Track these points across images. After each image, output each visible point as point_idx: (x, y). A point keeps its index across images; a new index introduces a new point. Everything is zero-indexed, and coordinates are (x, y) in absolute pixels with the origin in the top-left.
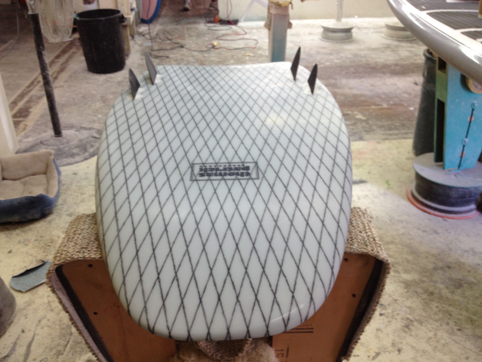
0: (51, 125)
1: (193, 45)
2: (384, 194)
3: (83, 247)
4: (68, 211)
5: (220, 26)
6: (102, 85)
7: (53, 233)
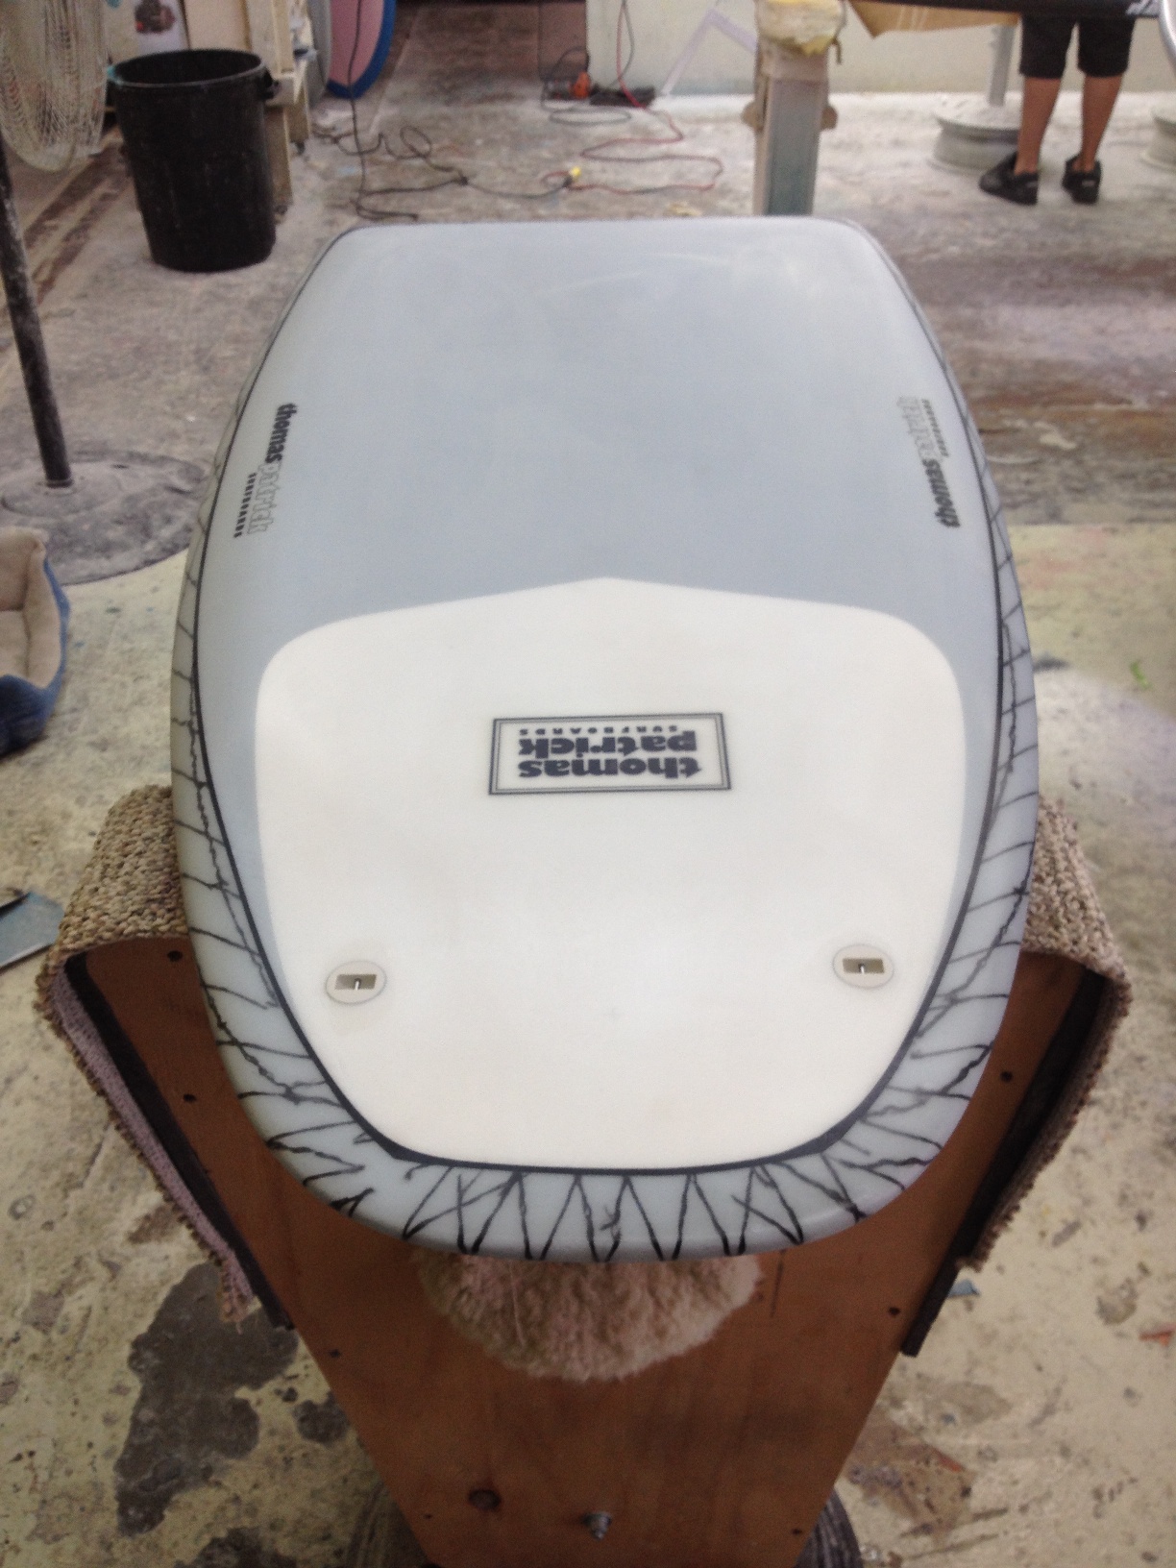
0: (33, 445)
1: (501, 177)
2: (1122, 706)
3: (152, 897)
4: (95, 731)
5: (593, 108)
6: (198, 310)
7: (48, 802)
